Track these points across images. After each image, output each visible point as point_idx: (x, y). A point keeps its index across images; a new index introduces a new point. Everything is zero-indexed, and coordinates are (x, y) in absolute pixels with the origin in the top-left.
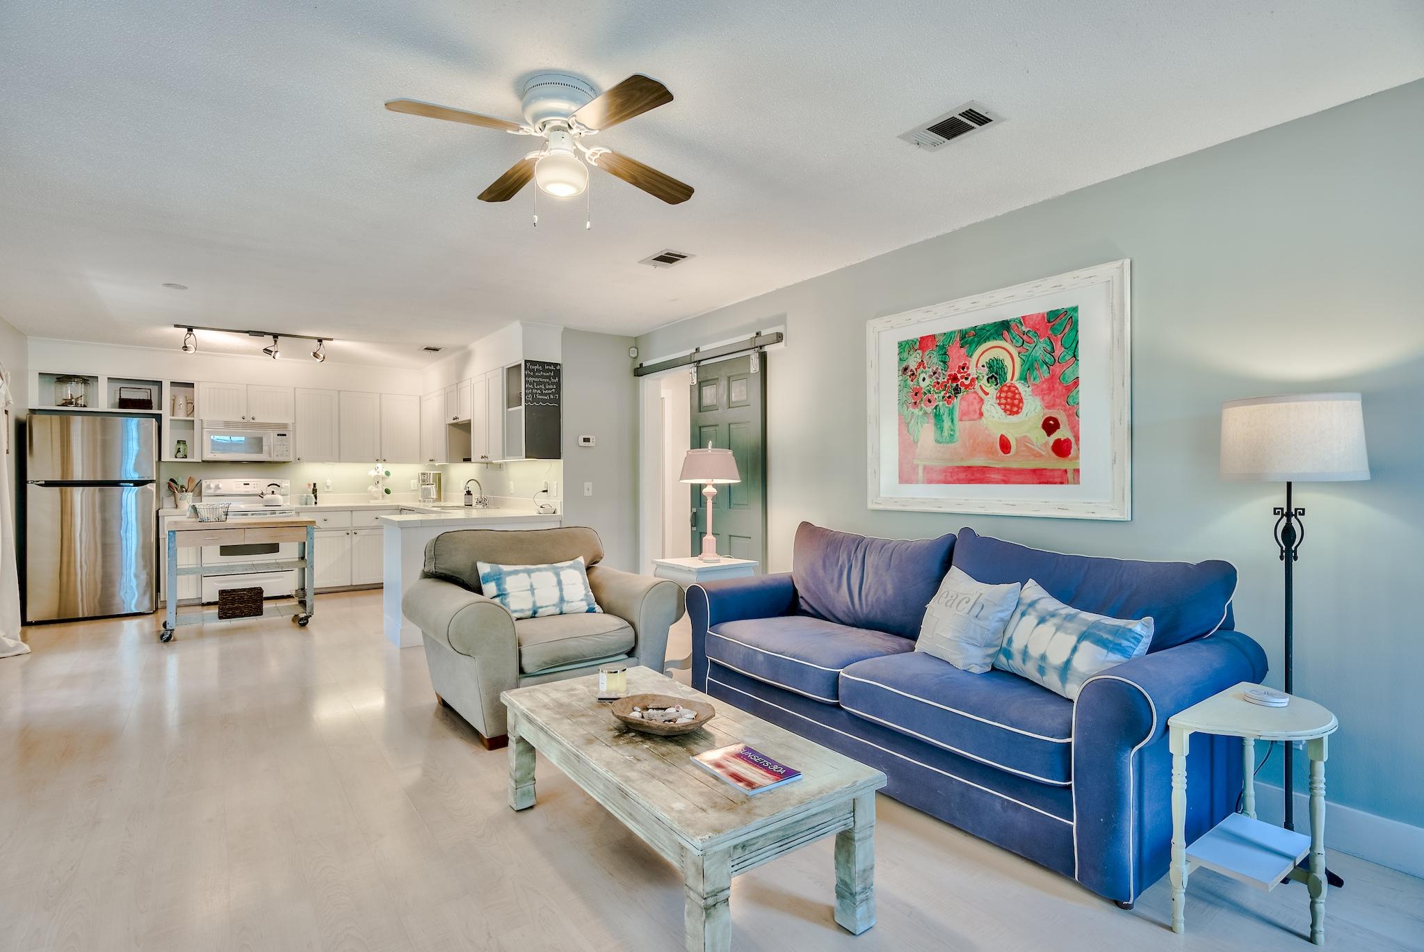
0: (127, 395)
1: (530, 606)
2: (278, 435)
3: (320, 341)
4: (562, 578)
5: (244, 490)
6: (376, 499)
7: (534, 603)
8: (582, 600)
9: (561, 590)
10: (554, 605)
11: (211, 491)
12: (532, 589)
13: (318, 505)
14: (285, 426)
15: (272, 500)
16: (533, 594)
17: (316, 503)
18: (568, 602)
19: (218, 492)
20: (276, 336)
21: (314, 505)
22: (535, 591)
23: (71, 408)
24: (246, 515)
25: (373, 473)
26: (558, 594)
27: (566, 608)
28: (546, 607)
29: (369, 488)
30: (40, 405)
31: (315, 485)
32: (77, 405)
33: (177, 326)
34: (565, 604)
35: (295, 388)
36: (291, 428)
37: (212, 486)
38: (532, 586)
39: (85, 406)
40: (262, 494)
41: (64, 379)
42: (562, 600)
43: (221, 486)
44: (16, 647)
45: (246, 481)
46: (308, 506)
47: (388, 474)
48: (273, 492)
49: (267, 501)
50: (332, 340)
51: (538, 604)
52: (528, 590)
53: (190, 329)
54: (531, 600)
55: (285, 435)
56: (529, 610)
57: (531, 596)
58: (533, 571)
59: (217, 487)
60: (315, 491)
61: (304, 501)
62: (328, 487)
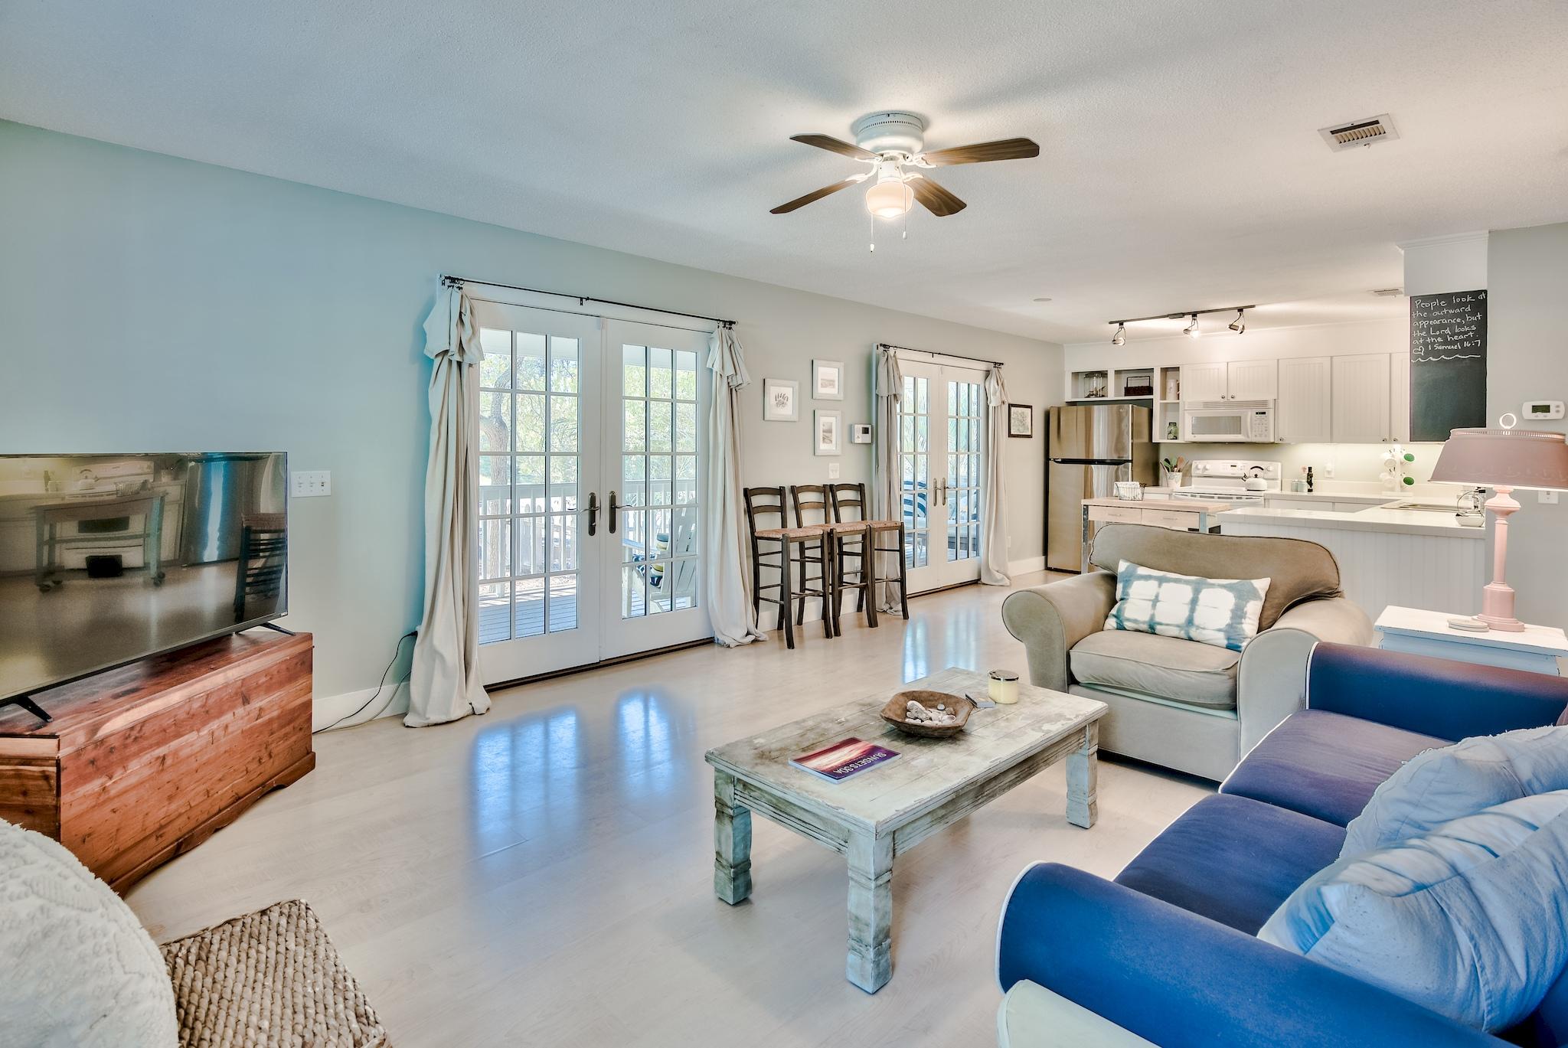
0: (1133, 384)
1: (1146, 618)
2: (1257, 413)
3: (1240, 310)
4: (1201, 596)
5: (1230, 471)
6: (1392, 489)
7: (1152, 617)
8: (1220, 630)
9: (1192, 610)
10: (1178, 626)
11: (1200, 472)
12: (1155, 601)
13: (1314, 493)
14: (1264, 403)
15: (1253, 484)
16: (1154, 606)
17: (1310, 491)
18: (1198, 627)
19: (1206, 473)
20: (1194, 315)
21: (1306, 493)
22: (1158, 604)
23: (1093, 399)
24: (1213, 497)
25: (1387, 456)
26: (1186, 614)
27: (1193, 633)
28: (1167, 625)
29: (1381, 476)
30: (1072, 398)
31: (1310, 469)
32: (1096, 395)
33: (1111, 323)
34: (1194, 629)
35: (1278, 360)
36: (1271, 405)
37: (1200, 466)
38: (1157, 597)
39: (1103, 396)
40: (1245, 476)
41: (1090, 375)
42: (1190, 622)
43: (1208, 467)
44: (1002, 579)
45: (1234, 462)
46: (1299, 493)
47: (1409, 458)
48: (1256, 476)
49: (1249, 485)
50: (1253, 306)
51: (1157, 619)
52: (1150, 600)
53: (1121, 324)
54: (1150, 612)
55: (1264, 413)
56: (1144, 623)
57: (1150, 607)
58: (1169, 580)
59: (1205, 469)
60: (1310, 476)
61: (1294, 488)
62: (1329, 472)
